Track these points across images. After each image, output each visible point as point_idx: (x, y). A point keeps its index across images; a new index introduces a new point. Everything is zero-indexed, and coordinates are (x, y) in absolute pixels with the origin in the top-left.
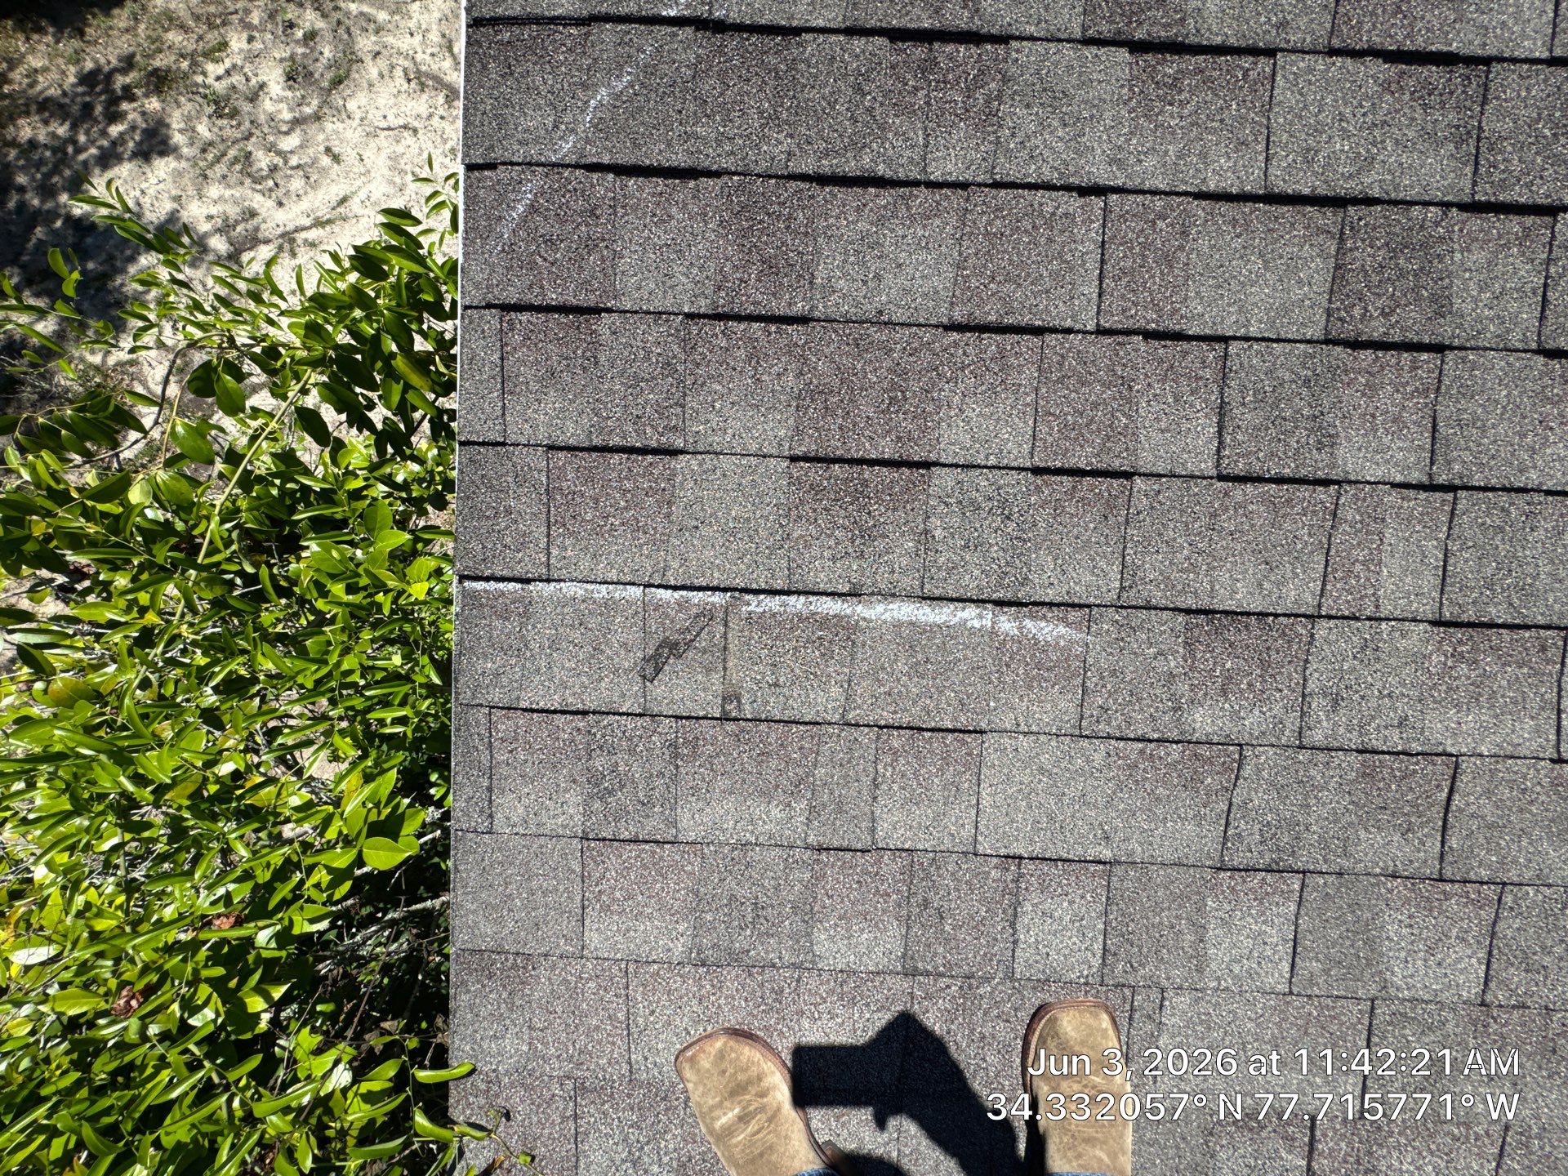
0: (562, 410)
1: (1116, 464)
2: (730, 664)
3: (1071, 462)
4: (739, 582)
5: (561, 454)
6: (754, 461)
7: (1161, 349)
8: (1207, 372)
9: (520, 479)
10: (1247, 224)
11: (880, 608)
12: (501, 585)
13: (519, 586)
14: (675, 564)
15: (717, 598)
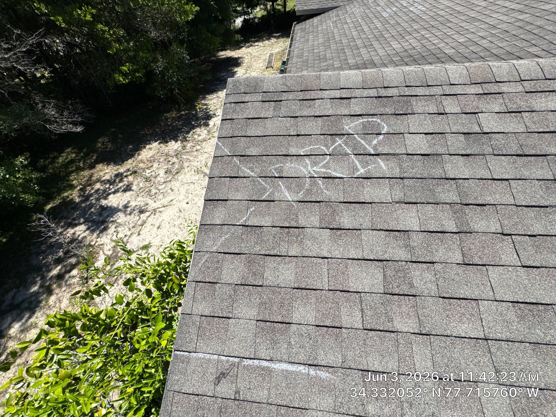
0: (206, 306)
1: (336, 325)
2: (238, 381)
3: (325, 324)
4: (242, 355)
5: (204, 317)
6: (248, 321)
7: (345, 294)
8: (357, 301)
9: (193, 323)
10: (361, 265)
11: (278, 365)
12: (184, 353)
13: (188, 353)
14: (226, 349)
15: (237, 360)
